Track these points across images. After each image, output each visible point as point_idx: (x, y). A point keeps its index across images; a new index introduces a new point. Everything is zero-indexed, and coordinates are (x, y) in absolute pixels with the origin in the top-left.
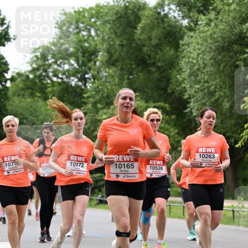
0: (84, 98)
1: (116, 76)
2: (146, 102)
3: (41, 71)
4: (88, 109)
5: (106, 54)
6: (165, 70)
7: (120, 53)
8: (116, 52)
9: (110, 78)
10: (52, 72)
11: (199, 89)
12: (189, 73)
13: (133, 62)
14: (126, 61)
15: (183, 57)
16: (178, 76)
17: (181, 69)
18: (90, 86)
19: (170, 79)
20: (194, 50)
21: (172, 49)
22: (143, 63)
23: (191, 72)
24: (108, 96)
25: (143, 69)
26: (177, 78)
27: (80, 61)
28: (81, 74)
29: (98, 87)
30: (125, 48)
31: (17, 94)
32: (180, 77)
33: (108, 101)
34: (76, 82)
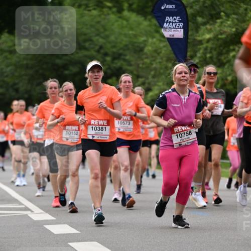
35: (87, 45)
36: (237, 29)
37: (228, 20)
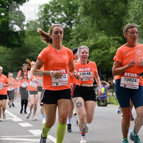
0: (71, 35)
1: (90, 21)
2: (108, 36)
3: (45, 20)
4: (74, 42)
5: (83, 8)
6: (119, 16)
7: (92, 8)
8: (89, 7)
9: (86, 22)
10: (51, 20)
11: (140, 27)
12: (134, 18)
13: (99, 13)
14: (95, 12)
15: (130, 9)
16: (127, 20)
17: (129, 16)
18: (74, 28)
19: (122, 22)
20: (137, 4)
21: (123, 4)
22: (106, 13)
23: (135, 17)
24: (85, 34)
25: (106, 16)
26: (127, 21)
27: (68, 13)
28: (69, 21)
29: (79, 28)
30: (95, 4)
31: (30, 34)
32: (129, 21)
33: (85, 37)
34: (66, 25)
35: (35, 50)
36: (95, 43)
37: (91, 40)
